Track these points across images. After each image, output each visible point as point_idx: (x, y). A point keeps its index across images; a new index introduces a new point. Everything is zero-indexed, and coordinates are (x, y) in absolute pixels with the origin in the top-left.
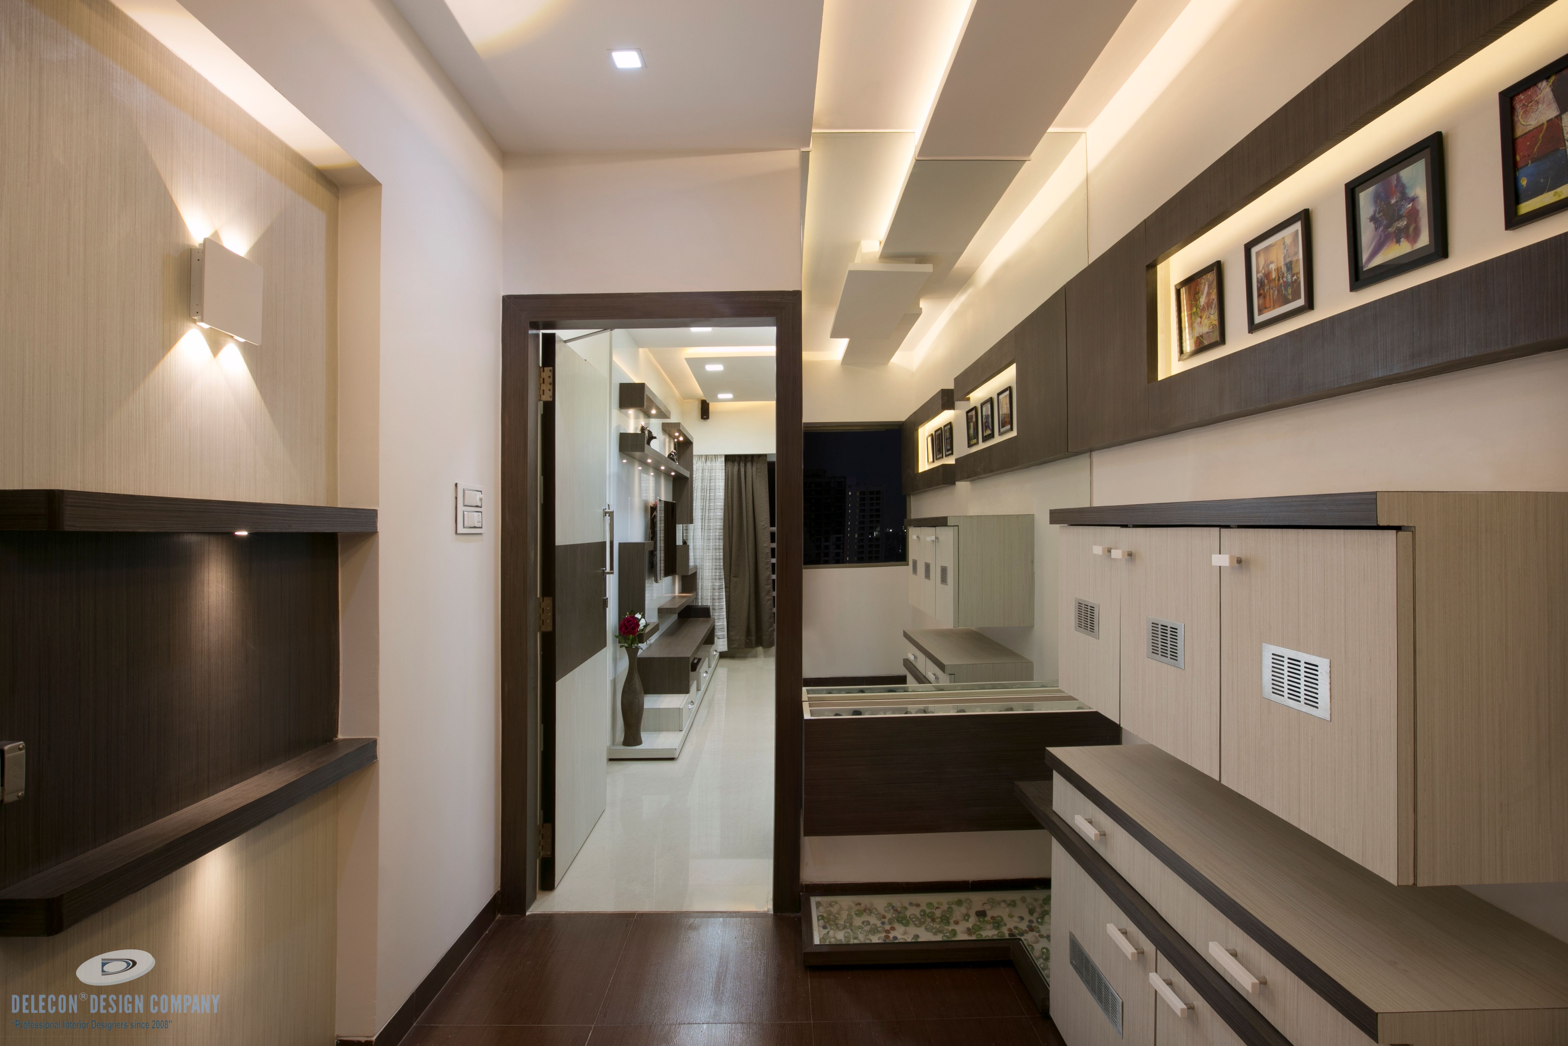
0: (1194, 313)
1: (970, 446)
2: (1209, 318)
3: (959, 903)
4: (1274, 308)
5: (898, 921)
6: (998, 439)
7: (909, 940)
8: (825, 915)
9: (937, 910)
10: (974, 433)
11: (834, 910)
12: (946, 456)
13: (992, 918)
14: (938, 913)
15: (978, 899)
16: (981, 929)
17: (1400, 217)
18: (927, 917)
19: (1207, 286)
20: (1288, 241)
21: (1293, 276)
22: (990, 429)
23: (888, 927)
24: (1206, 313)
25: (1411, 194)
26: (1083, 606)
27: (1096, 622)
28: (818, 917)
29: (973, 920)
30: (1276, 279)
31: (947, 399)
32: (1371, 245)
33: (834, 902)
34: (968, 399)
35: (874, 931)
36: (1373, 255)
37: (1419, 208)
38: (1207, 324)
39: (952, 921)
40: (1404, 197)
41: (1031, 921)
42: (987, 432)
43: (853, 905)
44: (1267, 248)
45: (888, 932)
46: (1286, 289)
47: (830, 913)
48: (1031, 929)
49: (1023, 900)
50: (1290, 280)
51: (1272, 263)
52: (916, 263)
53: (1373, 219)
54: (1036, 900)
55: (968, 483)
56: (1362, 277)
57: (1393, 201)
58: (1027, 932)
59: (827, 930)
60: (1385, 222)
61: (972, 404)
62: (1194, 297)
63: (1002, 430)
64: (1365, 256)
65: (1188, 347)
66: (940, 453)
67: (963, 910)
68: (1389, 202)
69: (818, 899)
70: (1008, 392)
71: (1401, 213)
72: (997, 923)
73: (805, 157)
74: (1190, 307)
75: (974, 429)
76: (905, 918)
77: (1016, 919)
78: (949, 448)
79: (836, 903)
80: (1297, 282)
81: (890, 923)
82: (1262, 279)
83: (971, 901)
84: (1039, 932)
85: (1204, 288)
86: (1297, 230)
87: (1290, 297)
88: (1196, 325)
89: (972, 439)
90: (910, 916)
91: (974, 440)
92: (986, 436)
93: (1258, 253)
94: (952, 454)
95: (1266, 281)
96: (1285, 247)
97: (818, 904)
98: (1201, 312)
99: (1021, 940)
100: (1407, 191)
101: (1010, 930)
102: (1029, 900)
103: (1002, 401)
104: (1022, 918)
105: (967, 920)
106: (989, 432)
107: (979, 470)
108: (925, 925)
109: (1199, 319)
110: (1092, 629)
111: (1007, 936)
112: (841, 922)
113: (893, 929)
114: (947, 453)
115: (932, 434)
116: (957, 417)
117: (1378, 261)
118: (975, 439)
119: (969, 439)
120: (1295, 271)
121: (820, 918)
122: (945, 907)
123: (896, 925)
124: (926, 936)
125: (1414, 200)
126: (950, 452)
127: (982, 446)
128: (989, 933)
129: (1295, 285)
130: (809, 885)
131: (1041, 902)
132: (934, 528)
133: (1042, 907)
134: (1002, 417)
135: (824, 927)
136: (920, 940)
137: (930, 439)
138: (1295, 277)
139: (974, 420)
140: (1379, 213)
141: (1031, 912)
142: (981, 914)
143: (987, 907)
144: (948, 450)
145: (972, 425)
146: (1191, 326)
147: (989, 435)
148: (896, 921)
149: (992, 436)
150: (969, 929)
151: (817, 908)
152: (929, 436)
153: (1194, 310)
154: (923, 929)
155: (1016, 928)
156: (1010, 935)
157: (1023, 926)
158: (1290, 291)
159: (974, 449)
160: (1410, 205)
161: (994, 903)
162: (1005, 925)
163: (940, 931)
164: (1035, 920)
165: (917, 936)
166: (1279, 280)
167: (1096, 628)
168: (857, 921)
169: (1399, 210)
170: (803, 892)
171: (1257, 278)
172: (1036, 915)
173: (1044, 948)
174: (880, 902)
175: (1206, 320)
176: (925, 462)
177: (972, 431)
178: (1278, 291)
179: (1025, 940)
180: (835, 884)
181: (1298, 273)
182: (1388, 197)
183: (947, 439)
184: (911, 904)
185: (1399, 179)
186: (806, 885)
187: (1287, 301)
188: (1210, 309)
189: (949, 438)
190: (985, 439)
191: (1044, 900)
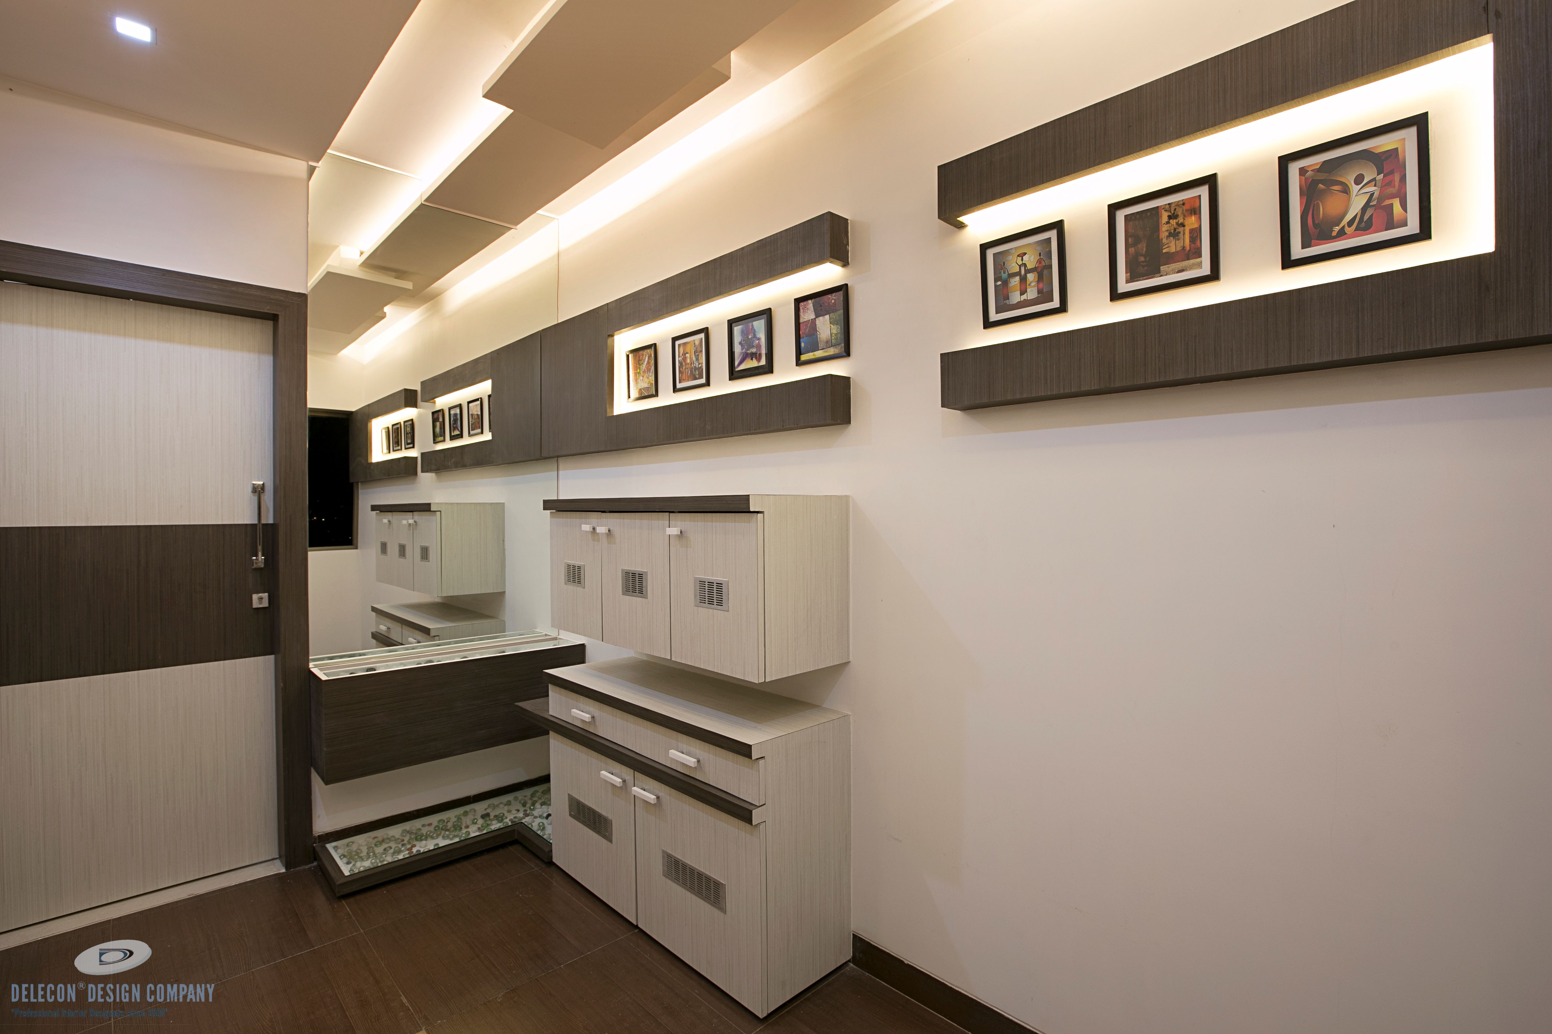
0: (638, 373)
1: (435, 442)
2: (648, 378)
3: (466, 813)
4: (688, 381)
5: (417, 840)
6: (466, 441)
7: (432, 848)
8: (346, 854)
9: (448, 823)
10: (440, 431)
11: (354, 847)
12: (406, 449)
13: (495, 816)
14: (450, 825)
15: (480, 807)
16: (488, 825)
17: (753, 347)
18: (441, 829)
19: (647, 357)
20: (697, 343)
21: (699, 364)
22: (458, 430)
23: (409, 846)
24: (646, 375)
25: (758, 336)
26: (572, 567)
27: (582, 577)
28: (340, 857)
29: (480, 821)
30: (690, 363)
31: (409, 398)
32: (739, 357)
33: (350, 843)
34: (434, 403)
35: (399, 852)
36: (740, 363)
37: (761, 344)
38: (646, 382)
39: (463, 827)
40: (755, 336)
41: (526, 811)
42: (455, 432)
43: (371, 840)
44: (685, 344)
45: (411, 849)
46: (695, 371)
47: (350, 853)
48: (526, 815)
49: (516, 798)
50: (697, 366)
51: (687, 353)
52: (395, 278)
53: (740, 343)
54: (525, 796)
55: (433, 475)
56: (735, 375)
57: (750, 337)
58: (524, 818)
59: (351, 865)
60: (746, 347)
61: (438, 407)
62: (638, 363)
63: (472, 432)
64: (736, 363)
65: (634, 394)
66: (398, 445)
67: (470, 817)
68: (748, 337)
69: (334, 844)
70: (479, 402)
71: (754, 344)
72: (500, 818)
73: (312, 170)
74: (636, 368)
75: (440, 428)
76: (422, 835)
77: (514, 812)
78: (409, 441)
79: (353, 842)
80: (701, 368)
81: (409, 843)
82: (681, 361)
83: (475, 811)
84: (533, 815)
85: (645, 358)
86: (702, 338)
87: (697, 376)
88: (639, 381)
89: (437, 437)
90: (427, 833)
91: (440, 438)
92: (454, 436)
93: (679, 345)
94: (413, 447)
95: (684, 363)
96: (695, 346)
97: (336, 848)
98: (643, 373)
99: (522, 823)
100: (756, 334)
101: (511, 820)
102: (520, 798)
103: (472, 408)
104: (518, 811)
105: (476, 823)
106: (457, 432)
107: (450, 464)
108: (441, 836)
109: (642, 377)
110: (579, 582)
111: (510, 824)
112: (364, 854)
113: (414, 846)
114: (407, 446)
115: (388, 428)
116: (420, 416)
117: (742, 367)
118: (441, 436)
119: (435, 436)
120: (700, 362)
121: (342, 857)
122: (454, 819)
123: (415, 843)
124: (443, 843)
125: (759, 339)
126: (411, 446)
127: (449, 444)
128: (495, 826)
129: (700, 370)
130: (322, 835)
131: (530, 797)
132: (412, 513)
133: (531, 799)
134: (472, 421)
135: (348, 863)
136: (440, 846)
137: (384, 431)
138: (700, 365)
139: (441, 420)
140: (743, 341)
141: (524, 805)
142: (485, 816)
143: (488, 811)
144: (408, 444)
145: (438, 424)
146: (636, 380)
147: (458, 435)
148: (414, 840)
149: (461, 436)
150: (479, 828)
151: (336, 851)
152: (385, 428)
153: (638, 371)
154: (440, 838)
155: (515, 817)
156: (512, 823)
157: (521, 815)
158: (697, 373)
159: (440, 447)
160: (758, 341)
161: (494, 807)
162: (506, 818)
163: (455, 836)
164: (528, 809)
165: (437, 844)
166: (691, 365)
167: (582, 581)
168: (379, 850)
169: (753, 343)
170: (316, 843)
171: (679, 361)
172: (528, 805)
173: (539, 823)
174: (395, 831)
175: (646, 379)
176: (379, 453)
177: (438, 430)
178: (691, 370)
179: (526, 822)
180: (348, 828)
181: (702, 363)
182: (748, 334)
183: (407, 434)
184: (423, 826)
185: (752, 326)
186: (319, 836)
187: (696, 379)
188: (649, 372)
189: (410, 433)
190: (453, 438)
191: (531, 795)
